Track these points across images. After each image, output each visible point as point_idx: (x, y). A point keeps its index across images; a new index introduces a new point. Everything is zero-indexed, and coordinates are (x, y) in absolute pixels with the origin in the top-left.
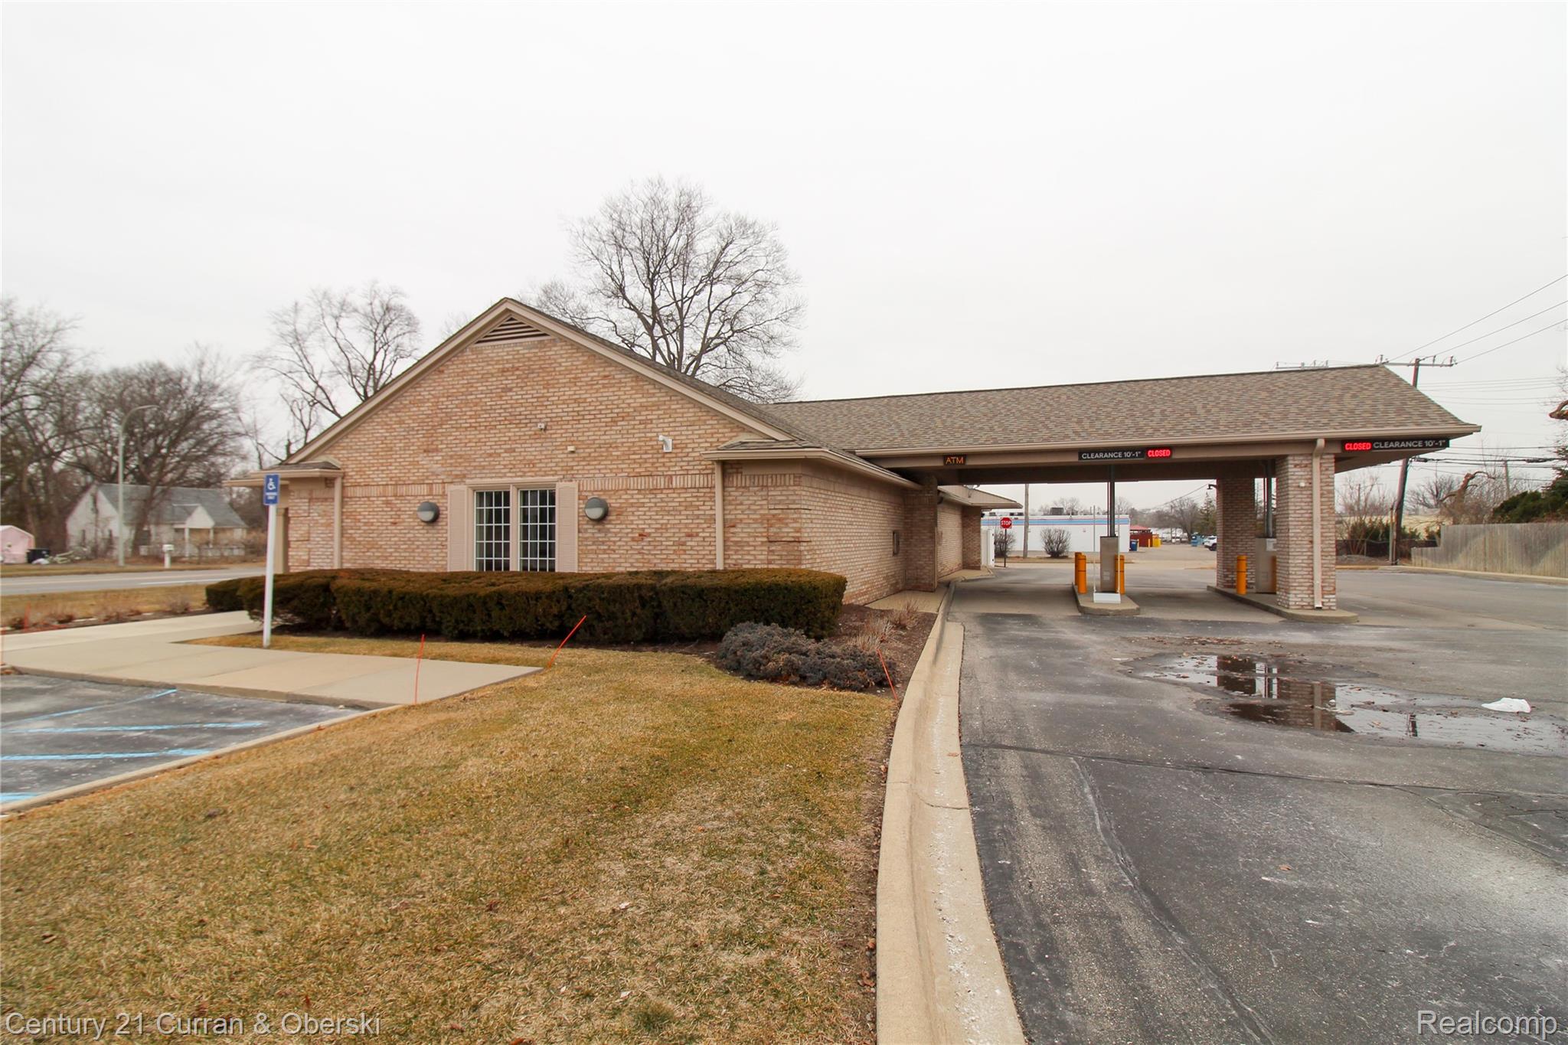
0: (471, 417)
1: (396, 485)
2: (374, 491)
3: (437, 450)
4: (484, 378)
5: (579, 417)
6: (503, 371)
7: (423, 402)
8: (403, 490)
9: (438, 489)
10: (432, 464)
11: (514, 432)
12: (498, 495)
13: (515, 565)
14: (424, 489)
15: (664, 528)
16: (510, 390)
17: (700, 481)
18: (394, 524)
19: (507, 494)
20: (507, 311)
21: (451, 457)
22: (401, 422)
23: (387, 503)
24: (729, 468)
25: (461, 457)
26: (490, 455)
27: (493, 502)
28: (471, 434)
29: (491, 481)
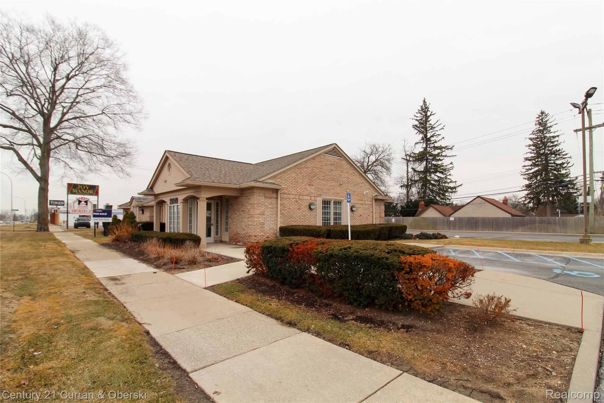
0: (323, 176)
1: (299, 195)
2: (292, 196)
3: (312, 185)
4: (326, 165)
5: (348, 182)
6: (331, 164)
7: (308, 168)
8: (302, 197)
9: (313, 198)
10: (311, 189)
11: (334, 183)
12: (327, 202)
13: (332, 224)
14: (309, 198)
15: (364, 214)
16: (333, 171)
17: (370, 203)
18: (299, 209)
19: (330, 202)
20: (335, 147)
21: (317, 188)
22: (301, 173)
23: (296, 201)
24: (376, 200)
25: (320, 189)
26: (328, 189)
27: (326, 203)
28: (323, 182)
29: (327, 197)
